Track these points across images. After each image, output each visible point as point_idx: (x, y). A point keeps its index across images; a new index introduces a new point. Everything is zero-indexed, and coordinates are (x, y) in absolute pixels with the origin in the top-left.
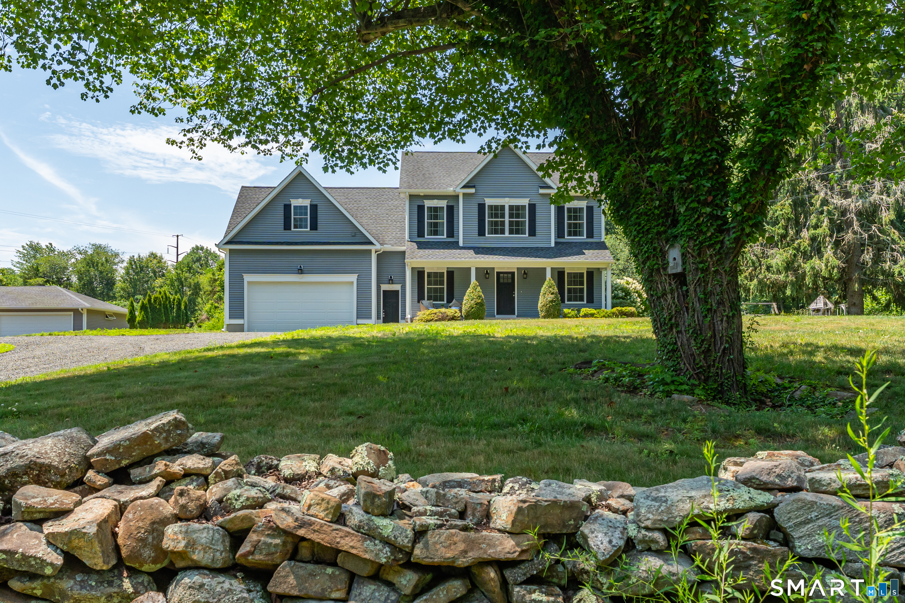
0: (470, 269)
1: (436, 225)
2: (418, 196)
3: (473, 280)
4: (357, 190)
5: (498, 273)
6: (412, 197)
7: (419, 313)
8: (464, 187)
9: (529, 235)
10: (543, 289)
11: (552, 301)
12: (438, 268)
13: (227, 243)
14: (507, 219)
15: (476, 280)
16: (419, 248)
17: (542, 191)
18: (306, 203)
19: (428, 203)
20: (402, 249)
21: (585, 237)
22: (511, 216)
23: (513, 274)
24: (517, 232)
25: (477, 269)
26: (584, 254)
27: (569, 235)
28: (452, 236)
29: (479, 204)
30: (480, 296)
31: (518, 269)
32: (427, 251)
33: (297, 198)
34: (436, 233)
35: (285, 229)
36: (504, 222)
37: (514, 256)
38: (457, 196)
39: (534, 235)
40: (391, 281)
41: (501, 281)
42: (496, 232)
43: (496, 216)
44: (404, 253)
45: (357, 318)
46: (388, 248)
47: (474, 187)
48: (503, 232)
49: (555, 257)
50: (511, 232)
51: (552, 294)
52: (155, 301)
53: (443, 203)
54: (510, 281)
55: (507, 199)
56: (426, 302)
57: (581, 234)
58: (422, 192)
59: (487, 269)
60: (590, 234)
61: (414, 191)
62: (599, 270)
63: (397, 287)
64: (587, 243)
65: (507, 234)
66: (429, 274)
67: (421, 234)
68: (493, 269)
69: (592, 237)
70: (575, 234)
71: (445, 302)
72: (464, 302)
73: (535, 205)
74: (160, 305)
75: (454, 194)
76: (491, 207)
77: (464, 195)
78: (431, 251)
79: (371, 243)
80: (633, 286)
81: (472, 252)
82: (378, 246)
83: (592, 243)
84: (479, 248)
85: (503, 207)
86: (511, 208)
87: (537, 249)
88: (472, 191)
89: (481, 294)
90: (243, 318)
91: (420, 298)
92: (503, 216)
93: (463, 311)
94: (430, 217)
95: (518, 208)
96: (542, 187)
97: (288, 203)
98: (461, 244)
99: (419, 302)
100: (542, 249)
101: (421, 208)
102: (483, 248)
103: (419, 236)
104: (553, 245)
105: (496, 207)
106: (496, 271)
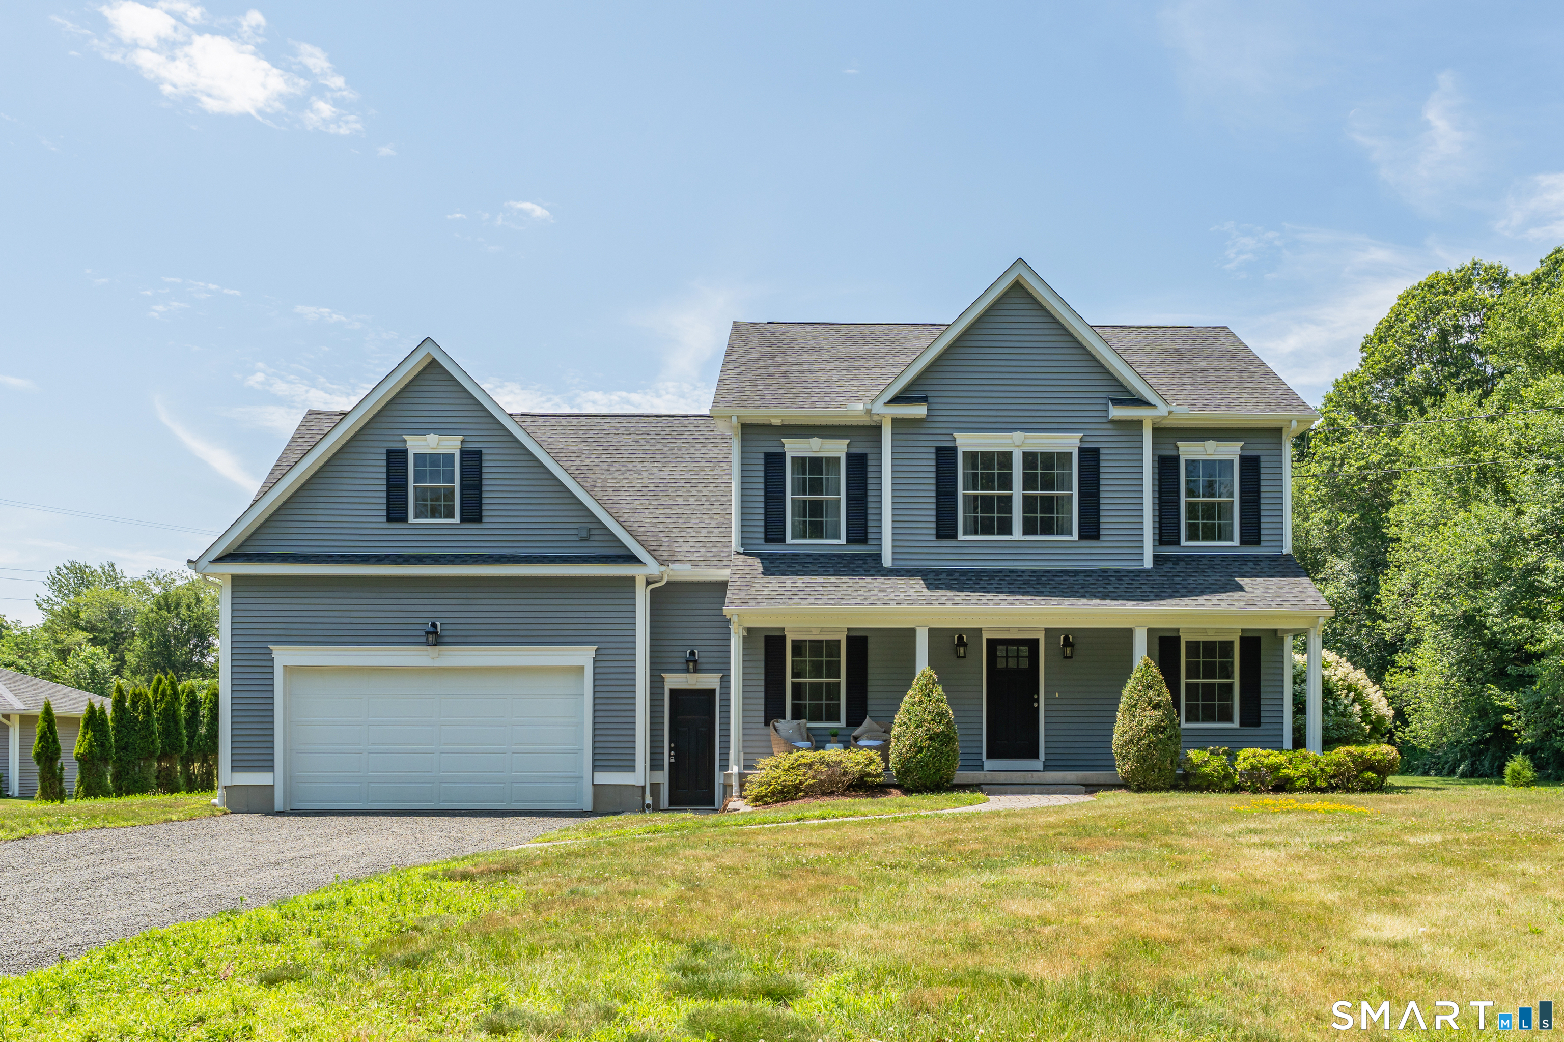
0: (910, 633)
1: (816, 508)
2: (767, 428)
3: (922, 665)
4: (614, 422)
5: (993, 644)
6: (749, 430)
7: (764, 761)
8: (896, 400)
9: (1082, 537)
10: (1126, 692)
11: (1156, 729)
12: (822, 630)
13: (220, 559)
14: (1017, 493)
15: (932, 663)
16: (767, 572)
17: (1117, 412)
18: (451, 445)
19: (794, 448)
20: (722, 574)
21: (1236, 542)
22: (1029, 482)
23: (1033, 644)
24: (1047, 528)
25: (933, 633)
26: (1241, 588)
27: (1192, 536)
28: (864, 541)
29: (939, 450)
30: (942, 715)
31: (1047, 630)
32: (789, 581)
33: (423, 432)
34: (817, 531)
35: (390, 519)
36: (1009, 498)
37: (1039, 594)
38: (876, 430)
39: (1096, 536)
40: (692, 664)
41: (1001, 664)
42: (987, 529)
43: (988, 483)
44: (721, 586)
45: (595, 768)
46: (682, 572)
47: (924, 400)
48: (1006, 528)
49: (1159, 596)
50: (1029, 528)
51: (1156, 707)
52: (134, 703)
53: (837, 448)
54: (1025, 664)
55: (1018, 436)
56: (786, 725)
57: (1223, 534)
58: (775, 414)
59: (960, 632)
60: (1252, 534)
61: (757, 413)
62: (1276, 636)
63: (708, 681)
64: (1243, 560)
65: (1018, 533)
66: (798, 646)
67: (774, 533)
68: (980, 630)
69: (1258, 542)
70: (1209, 535)
71: (842, 724)
72: (896, 730)
73: (1096, 451)
74: (147, 713)
75: (866, 421)
76: (971, 457)
77: (897, 422)
78: (800, 581)
79: (632, 559)
80: (1340, 673)
81: (918, 583)
82: (652, 568)
83: (1257, 560)
84: (937, 572)
85: (1006, 458)
86: (1030, 459)
87: (1104, 575)
88: (919, 411)
89: (944, 706)
90: (271, 768)
91: (773, 712)
92: (1006, 482)
93: (893, 757)
94: (800, 488)
95: (1049, 459)
96: (1117, 402)
97: (397, 446)
98: (887, 561)
99: (767, 723)
100: (1119, 575)
101: (774, 461)
102: (950, 572)
103: (768, 540)
104: (1148, 563)
105: (987, 458)
106: (985, 636)
